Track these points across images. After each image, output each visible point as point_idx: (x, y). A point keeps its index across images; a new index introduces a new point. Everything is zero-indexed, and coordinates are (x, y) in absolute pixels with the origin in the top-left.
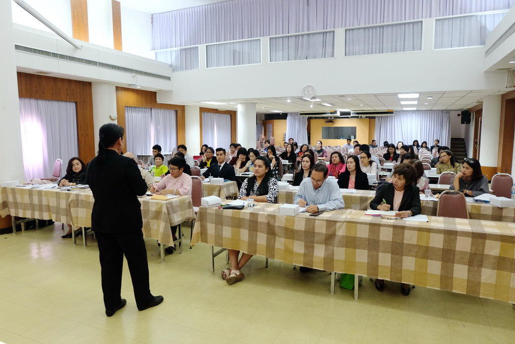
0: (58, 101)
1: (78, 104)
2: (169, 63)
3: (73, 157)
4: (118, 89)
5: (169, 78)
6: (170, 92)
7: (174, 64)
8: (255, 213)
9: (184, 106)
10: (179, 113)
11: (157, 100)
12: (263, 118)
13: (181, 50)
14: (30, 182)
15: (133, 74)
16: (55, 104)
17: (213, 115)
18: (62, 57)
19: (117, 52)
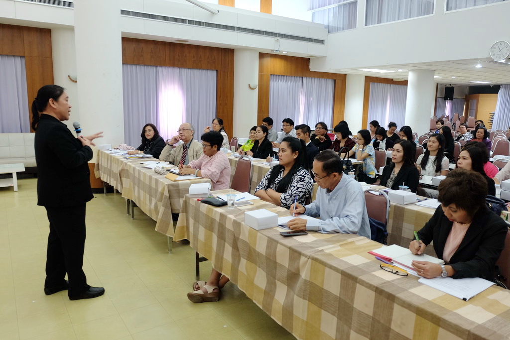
0: (200, 69)
1: (219, 71)
2: (326, 23)
3: (147, 123)
4: (262, 55)
5: (322, 42)
6: (323, 58)
7: (331, 25)
8: (224, 215)
9: (345, 75)
10: (339, 82)
11: (310, 67)
12: (467, 91)
13: (339, 6)
14: (118, 147)
15: (276, 38)
16: (196, 72)
17: (388, 86)
18: (198, 23)
19: (265, 16)
